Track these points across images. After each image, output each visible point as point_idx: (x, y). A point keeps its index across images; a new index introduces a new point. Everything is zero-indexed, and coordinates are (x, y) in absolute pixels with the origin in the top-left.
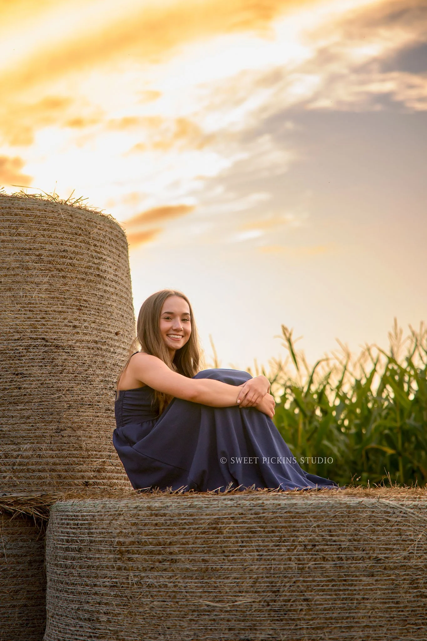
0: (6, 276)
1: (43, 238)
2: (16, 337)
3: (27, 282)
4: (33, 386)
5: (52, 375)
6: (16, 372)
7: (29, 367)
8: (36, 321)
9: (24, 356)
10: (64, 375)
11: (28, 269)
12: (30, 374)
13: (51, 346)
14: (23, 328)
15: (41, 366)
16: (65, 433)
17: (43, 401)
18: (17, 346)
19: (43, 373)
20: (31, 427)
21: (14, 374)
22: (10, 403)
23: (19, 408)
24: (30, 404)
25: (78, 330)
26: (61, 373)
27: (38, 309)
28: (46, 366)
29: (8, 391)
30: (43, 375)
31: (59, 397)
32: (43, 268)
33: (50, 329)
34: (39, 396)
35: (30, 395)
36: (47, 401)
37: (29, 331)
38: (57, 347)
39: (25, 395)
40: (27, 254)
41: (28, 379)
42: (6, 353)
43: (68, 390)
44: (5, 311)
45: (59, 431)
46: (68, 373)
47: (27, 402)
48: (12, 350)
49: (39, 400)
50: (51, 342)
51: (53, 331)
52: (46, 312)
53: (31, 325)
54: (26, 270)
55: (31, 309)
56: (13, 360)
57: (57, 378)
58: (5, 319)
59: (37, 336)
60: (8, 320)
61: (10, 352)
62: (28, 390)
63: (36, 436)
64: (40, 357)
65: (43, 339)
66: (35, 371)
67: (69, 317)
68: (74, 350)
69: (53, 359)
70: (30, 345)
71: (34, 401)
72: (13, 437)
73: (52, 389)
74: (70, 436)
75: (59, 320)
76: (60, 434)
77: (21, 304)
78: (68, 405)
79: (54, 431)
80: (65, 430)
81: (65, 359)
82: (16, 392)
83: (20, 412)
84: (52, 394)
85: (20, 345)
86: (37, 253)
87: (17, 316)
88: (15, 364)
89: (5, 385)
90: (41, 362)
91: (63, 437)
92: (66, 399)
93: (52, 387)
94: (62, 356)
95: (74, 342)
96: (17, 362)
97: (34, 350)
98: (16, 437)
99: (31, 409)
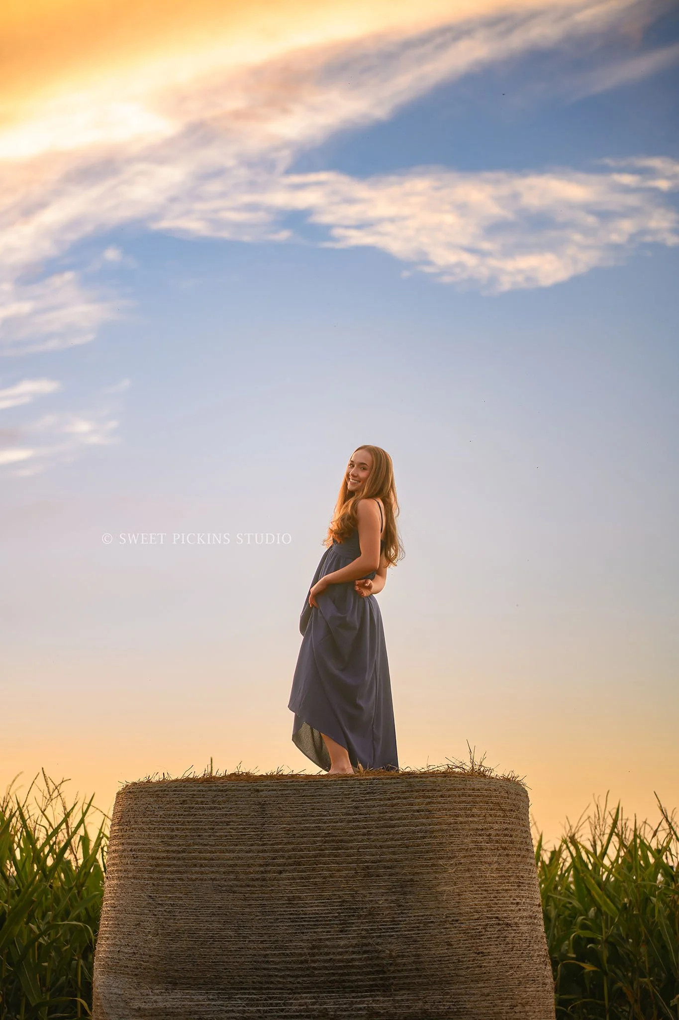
0: (465, 857)
1: (490, 818)
2: (476, 917)
3: (481, 862)
4: (491, 964)
5: (505, 952)
6: (478, 951)
7: (487, 945)
8: (491, 900)
9: (483, 935)
10: (514, 952)
11: (482, 849)
12: (489, 953)
13: (502, 925)
14: (481, 908)
15: (497, 945)
16: (517, 1009)
17: (499, 979)
18: (477, 925)
19: (498, 952)
20: (490, 1004)
21: (476, 953)
22: (472, 981)
23: (479, 985)
24: (489, 981)
25: (519, 907)
26: (512, 951)
27: (491, 889)
28: (500, 944)
29: (471, 970)
30: (499, 953)
31: (512, 974)
32: (493, 848)
33: (501, 908)
34: (496, 974)
35: (489, 973)
36: (503, 979)
37: (485, 910)
38: (508, 925)
39: (485, 973)
40: (480, 835)
41: (487, 957)
42: (469, 933)
43: (518, 967)
44: (466, 892)
45: (513, 1007)
46: (517, 950)
47: (487, 980)
48: (473, 929)
49: (497, 978)
50: (503, 921)
51: (504, 909)
52: (497, 891)
53: (486, 904)
54: (481, 850)
55: (486, 889)
56: (474, 940)
57: (510, 956)
58: (466, 899)
59: (491, 915)
60: (468, 901)
61: (472, 931)
62: (487, 969)
63: (494, 1013)
64: (496, 936)
65: (497, 918)
66: (493, 949)
67: (513, 895)
68: (519, 927)
69: (506, 937)
70: (487, 925)
71: (492, 978)
72: (474, 1014)
73: (506, 966)
74: (520, 1012)
75: (507, 898)
76: (513, 1010)
77: (478, 884)
78: (519, 982)
79: (509, 1008)
80: (517, 1006)
81: (514, 937)
82: (477, 971)
83: (480, 989)
84: (507, 972)
85: (480, 925)
86: (488, 833)
87: (475, 896)
88: (477, 943)
89: (468, 964)
90: (497, 941)
91: (516, 1013)
92: (517, 976)
93: (506, 965)
94: (511, 933)
95: (518, 919)
96: (478, 941)
97: (491, 929)
98: (477, 1014)
99: (490, 986)
